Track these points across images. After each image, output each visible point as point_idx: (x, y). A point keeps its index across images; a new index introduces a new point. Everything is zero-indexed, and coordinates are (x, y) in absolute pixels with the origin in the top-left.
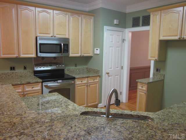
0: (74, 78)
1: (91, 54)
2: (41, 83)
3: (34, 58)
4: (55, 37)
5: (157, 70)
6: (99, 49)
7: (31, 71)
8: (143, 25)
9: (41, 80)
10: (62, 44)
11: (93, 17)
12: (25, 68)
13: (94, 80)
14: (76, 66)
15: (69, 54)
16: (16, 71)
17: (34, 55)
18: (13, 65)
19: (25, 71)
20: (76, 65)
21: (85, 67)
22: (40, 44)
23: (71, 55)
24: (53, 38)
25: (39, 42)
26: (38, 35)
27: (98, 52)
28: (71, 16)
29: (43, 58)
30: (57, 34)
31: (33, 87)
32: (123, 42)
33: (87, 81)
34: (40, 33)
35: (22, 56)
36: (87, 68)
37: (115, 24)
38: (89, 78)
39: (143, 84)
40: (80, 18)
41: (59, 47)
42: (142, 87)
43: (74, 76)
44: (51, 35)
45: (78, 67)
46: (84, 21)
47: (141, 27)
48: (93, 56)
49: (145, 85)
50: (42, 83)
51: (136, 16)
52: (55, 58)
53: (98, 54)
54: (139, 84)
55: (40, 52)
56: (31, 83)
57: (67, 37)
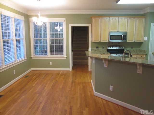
1: (142, 41)
3: (108, 42)
4: (119, 31)
6: (147, 38)
7: (106, 49)
9: (110, 53)
11: (144, 18)
12: (103, 48)
13: (141, 56)
14: (132, 48)
15: (127, 41)
16: (99, 49)
17: (107, 41)
18: (97, 46)
19: (103, 49)
21: (138, 49)
22: (111, 36)
23: (128, 41)
24: (118, 32)
25: (111, 34)
26: (110, 31)
28: (129, 19)
29: (112, 43)
30: (120, 30)
33: (137, 56)
34: (111, 30)
35: (102, 41)
36: (140, 50)
38: (138, 55)
40: (135, 20)
41: (121, 36)
44: (116, 31)
45: (133, 49)
46: (138, 21)
48: (143, 42)
50: (110, 54)
52: (119, 43)
53: (146, 41)
55: (111, 39)
56: (105, 54)
57: (126, 31)
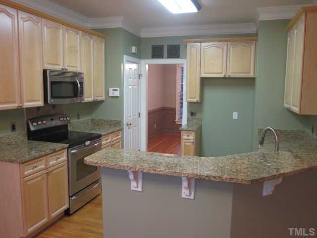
0: (99, 136)
1: (103, 98)
2: (66, 150)
4: (66, 70)
5: (192, 114)
6: (118, 89)
8: (169, 57)
10: (78, 82)
11: (104, 40)
13: (117, 136)
15: (83, 99)
17: (40, 103)
19: (15, 134)
20: (78, 116)
21: (89, 118)
26: (46, 66)
27: (117, 94)
28: (82, 36)
30: (69, 66)
31: (59, 158)
32: (139, 78)
34: (48, 64)
35: (26, 105)
37: (134, 53)
38: (113, 134)
39: (190, 132)
40: (92, 41)
41: (71, 86)
42: (188, 136)
43: (99, 132)
44: (60, 67)
47: (165, 59)
49: (191, 133)
50: (68, 148)
51: (158, 43)
53: (117, 97)
54: (183, 133)
55: (52, 96)
56: (57, 150)
57: (80, 70)
